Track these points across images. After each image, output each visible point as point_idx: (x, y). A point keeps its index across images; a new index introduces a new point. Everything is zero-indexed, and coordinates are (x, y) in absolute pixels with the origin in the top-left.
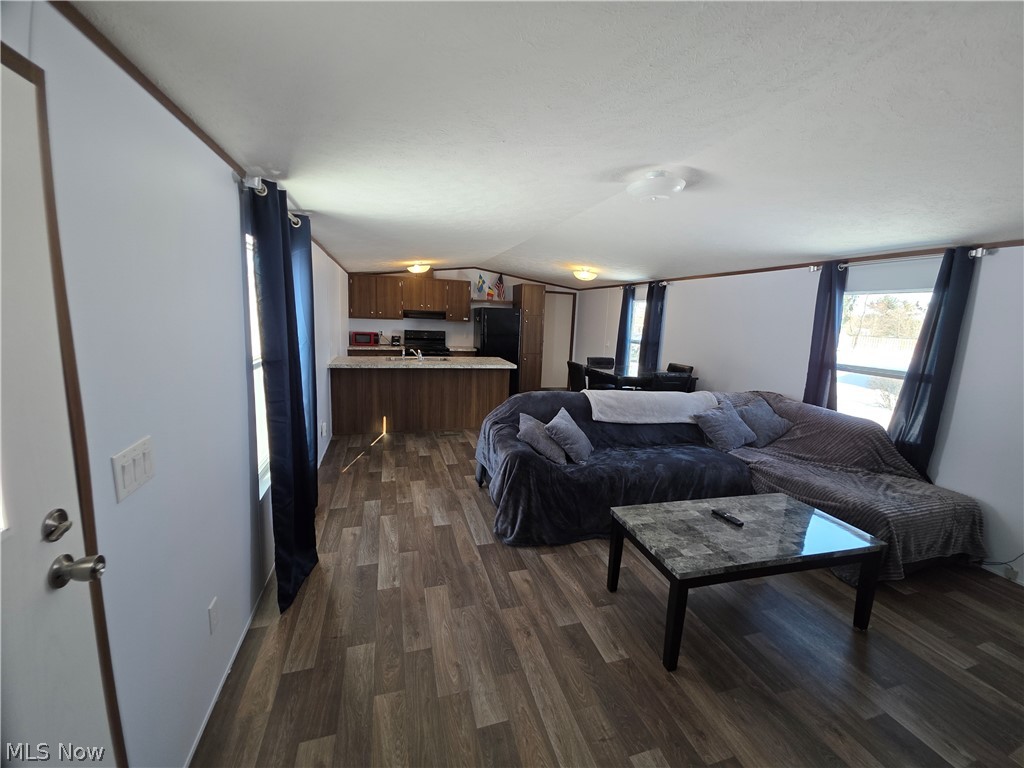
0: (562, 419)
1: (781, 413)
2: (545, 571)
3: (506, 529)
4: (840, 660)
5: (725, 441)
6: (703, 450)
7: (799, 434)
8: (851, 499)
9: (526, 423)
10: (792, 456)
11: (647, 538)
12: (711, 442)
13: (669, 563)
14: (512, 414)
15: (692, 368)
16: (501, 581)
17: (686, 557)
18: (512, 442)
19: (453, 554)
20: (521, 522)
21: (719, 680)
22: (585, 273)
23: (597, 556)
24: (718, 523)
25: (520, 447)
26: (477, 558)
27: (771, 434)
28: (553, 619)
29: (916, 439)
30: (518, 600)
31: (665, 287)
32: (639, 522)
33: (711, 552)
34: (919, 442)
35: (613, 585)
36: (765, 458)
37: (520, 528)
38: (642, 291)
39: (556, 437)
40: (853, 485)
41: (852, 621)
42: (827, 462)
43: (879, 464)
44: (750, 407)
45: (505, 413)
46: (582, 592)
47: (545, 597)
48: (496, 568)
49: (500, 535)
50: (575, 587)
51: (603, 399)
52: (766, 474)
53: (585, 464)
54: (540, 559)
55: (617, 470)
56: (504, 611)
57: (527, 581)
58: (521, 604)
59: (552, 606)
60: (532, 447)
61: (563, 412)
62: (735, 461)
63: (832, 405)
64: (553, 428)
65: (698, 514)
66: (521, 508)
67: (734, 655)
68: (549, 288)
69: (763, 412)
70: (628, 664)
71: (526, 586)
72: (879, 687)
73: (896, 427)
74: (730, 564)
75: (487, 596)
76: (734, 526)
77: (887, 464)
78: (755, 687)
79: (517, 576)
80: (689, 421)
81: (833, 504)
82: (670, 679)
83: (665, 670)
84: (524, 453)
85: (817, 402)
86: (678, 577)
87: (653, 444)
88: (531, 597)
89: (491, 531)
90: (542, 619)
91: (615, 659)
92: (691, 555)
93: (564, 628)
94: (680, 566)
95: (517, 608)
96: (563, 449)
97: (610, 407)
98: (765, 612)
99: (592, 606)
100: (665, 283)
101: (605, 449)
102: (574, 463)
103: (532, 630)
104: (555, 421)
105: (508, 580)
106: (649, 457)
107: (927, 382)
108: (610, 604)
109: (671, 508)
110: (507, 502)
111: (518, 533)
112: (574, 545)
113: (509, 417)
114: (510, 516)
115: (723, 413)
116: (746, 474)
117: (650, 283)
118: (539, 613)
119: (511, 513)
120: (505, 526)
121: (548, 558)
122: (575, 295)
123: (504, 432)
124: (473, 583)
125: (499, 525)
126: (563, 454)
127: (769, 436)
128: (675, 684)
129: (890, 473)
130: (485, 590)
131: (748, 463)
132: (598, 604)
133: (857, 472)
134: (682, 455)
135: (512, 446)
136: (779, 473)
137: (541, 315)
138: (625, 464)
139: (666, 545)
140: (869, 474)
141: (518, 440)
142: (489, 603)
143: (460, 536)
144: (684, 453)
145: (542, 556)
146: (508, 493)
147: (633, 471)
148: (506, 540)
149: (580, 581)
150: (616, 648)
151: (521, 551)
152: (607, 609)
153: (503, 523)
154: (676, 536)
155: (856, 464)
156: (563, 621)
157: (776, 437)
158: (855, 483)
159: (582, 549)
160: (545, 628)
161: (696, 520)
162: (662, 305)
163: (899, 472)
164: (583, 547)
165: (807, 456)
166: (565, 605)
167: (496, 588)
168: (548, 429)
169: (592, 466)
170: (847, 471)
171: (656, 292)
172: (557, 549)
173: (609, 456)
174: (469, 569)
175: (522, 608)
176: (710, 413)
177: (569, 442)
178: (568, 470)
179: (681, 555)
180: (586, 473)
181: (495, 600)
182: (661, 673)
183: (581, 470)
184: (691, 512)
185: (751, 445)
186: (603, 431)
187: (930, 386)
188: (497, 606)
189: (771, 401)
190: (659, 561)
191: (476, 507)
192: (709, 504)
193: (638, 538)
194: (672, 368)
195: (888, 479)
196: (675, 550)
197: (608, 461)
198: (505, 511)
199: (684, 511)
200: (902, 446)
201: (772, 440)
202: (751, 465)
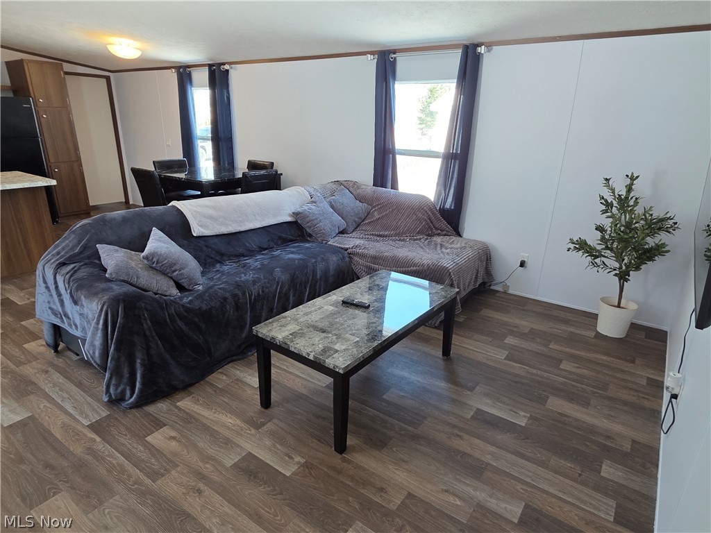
0: (158, 242)
1: (360, 198)
2: (189, 419)
3: (123, 392)
4: (443, 384)
5: (324, 233)
6: (307, 245)
7: (377, 215)
8: (425, 262)
9: (112, 257)
10: (376, 235)
11: (300, 346)
12: (310, 236)
13: (330, 362)
14: (85, 248)
15: (273, 163)
16: (140, 451)
17: (341, 351)
18: (103, 285)
19: (54, 449)
20: (143, 377)
21: (378, 441)
22: (125, 48)
23: (238, 380)
24: (351, 311)
25: (118, 289)
26: (95, 441)
27: (356, 219)
28: (220, 463)
29: (451, 206)
30: (170, 462)
31: (227, 71)
32: (287, 333)
33: (358, 339)
34: (452, 208)
35: (266, 402)
36: (358, 242)
37: (143, 384)
38: (201, 76)
39: (158, 265)
40: (421, 250)
41: (441, 353)
42: (400, 235)
43: (431, 230)
44: (337, 197)
45: (72, 249)
46: (238, 422)
47: (201, 445)
48: (127, 441)
49: (115, 402)
50: (229, 420)
51: (199, 209)
52: (362, 256)
53: (201, 288)
54: (177, 407)
55: (238, 286)
56: (159, 482)
57: (173, 438)
58: (177, 466)
59: (213, 451)
60: (131, 284)
61: (156, 234)
62: (337, 250)
63: (394, 186)
64: (153, 255)
65: (332, 308)
66: (138, 361)
67: (381, 415)
68: (67, 67)
69: (347, 200)
70: (307, 466)
71: (174, 443)
72: (468, 393)
73: (439, 199)
74: (376, 344)
75: (130, 476)
76: (364, 310)
77: (437, 229)
78: (403, 432)
79: (156, 438)
80: (289, 219)
81: (415, 268)
82: (344, 460)
83: (338, 454)
84: (126, 295)
85: (383, 185)
86: (341, 371)
87: (262, 249)
88: (185, 452)
89: (99, 400)
90: (207, 469)
91: (294, 468)
92: (344, 347)
93: (235, 466)
94: (340, 362)
95: (173, 472)
96: (171, 278)
97: (210, 217)
98: (389, 370)
99: (253, 431)
100: (227, 67)
101: (214, 266)
102: (190, 290)
103: (201, 486)
104: (151, 246)
105: (150, 448)
106: (262, 264)
107: (455, 159)
108: (270, 421)
109: (308, 310)
110: (117, 360)
111: (141, 391)
112: (209, 378)
113: (81, 253)
114: (126, 375)
115: (318, 207)
116: (347, 259)
117: (210, 66)
118: (201, 464)
119: (126, 372)
120: (120, 389)
121: (186, 403)
122: (108, 78)
123: (81, 274)
124: (102, 471)
125: (112, 390)
126: (172, 283)
127: (355, 221)
128: (349, 462)
129: (439, 235)
130: (123, 470)
131: (346, 250)
132: (258, 426)
133: (420, 239)
134: (292, 254)
135: (104, 290)
136: (372, 252)
137: (66, 107)
138: (244, 278)
139: (320, 346)
140: (427, 239)
141: (109, 280)
142: (135, 483)
143: (54, 425)
144: (293, 253)
145: (178, 404)
146: (117, 349)
147: (254, 282)
148: (125, 404)
149: (232, 412)
150: (292, 458)
151: (151, 409)
152: (269, 426)
153: (117, 386)
154: (324, 335)
155: (418, 233)
156: (230, 459)
157: (360, 221)
158: (422, 247)
159: (220, 378)
160: (215, 477)
161: (333, 314)
162: (228, 93)
163: (444, 232)
164: (220, 376)
165: (386, 233)
166: (227, 443)
167: (137, 463)
168: (146, 258)
169: (210, 288)
170: (415, 240)
171: (219, 78)
172: (192, 389)
173: (223, 273)
174: (89, 458)
175: (179, 469)
176: (306, 208)
177: (177, 267)
178: (185, 300)
179: (337, 351)
180: (206, 298)
181: (141, 476)
182: (336, 459)
183: (200, 296)
184: (326, 307)
185: (342, 232)
186: (206, 246)
187: (457, 162)
188: (148, 481)
189: (351, 189)
190: (319, 364)
191: (61, 380)
192: (337, 296)
193: (292, 349)
194: (253, 165)
195: (438, 239)
196: (330, 349)
197: (224, 278)
198: (117, 372)
199: (320, 308)
200: (444, 213)
201: (357, 224)
202: (349, 251)
